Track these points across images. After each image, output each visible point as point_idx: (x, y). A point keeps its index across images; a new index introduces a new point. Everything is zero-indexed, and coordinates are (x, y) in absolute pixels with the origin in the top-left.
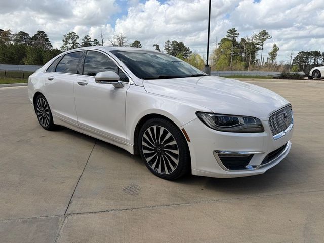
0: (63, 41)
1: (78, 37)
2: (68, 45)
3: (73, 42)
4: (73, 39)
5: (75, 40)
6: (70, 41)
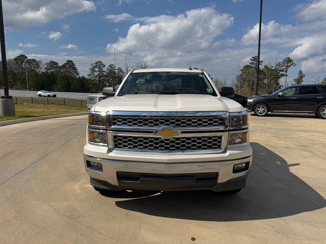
0: (90, 69)
1: (104, 66)
2: (95, 73)
3: (99, 71)
4: (99, 67)
5: (102, 69)
6: (97, 69)
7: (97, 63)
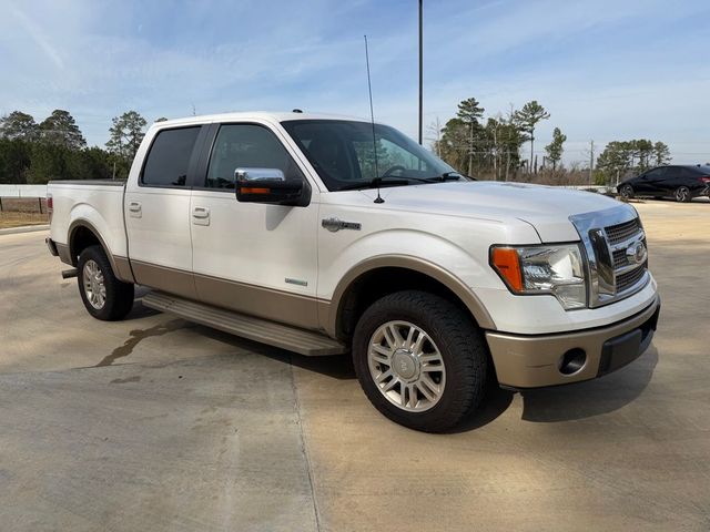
0: (111, 130)
1: (145, 123)
2: (123, 139)
4: (132, 127)
6: (127, 131)
7: (126, 116)
